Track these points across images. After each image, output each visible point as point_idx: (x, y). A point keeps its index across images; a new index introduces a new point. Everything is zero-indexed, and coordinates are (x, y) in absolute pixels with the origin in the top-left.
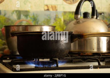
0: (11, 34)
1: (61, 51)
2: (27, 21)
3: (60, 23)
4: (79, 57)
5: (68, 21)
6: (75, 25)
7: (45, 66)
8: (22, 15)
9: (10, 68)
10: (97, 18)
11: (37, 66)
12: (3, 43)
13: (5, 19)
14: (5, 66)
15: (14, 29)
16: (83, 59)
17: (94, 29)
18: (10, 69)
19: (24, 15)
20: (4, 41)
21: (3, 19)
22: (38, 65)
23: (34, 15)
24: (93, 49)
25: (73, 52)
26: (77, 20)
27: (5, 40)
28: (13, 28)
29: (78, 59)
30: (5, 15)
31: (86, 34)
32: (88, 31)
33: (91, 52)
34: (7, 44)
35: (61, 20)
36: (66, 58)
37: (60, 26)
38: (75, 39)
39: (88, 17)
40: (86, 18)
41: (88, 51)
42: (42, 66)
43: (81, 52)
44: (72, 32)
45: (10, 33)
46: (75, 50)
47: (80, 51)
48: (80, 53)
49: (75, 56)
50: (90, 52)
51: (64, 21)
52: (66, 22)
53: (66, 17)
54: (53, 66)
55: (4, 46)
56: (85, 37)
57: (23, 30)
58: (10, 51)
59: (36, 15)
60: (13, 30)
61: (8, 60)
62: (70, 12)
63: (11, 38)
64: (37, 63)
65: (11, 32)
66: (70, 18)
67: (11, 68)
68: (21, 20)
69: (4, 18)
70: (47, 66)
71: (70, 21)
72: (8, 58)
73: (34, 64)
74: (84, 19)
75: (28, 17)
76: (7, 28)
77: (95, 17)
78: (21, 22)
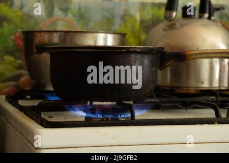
2: (66, 21)
3: (133, 26)
5: (150, 23)
6: (165, 33)
7: (107, 116)
8: (56, 9)
10: (209, 18)
11: (91, 116)
12: (16, 65)
13: (22, 16)
14: (25, 113)
15: (43, 39)
16: (183, 103)
17: (204, 41)
18: (37, 122)
19: (60, 9)
20: (19, 61)
21: (17, 16)
23: (80, 9)
24: (202, 83)
25: (161, 88)
26: (171, 21)
27: (21, 59)
28: (41, 36)
30: (22, 7)
31: (190, 53)
32: (193, 45)
33: (198, 89)
34: (26, 68)
35: (135, 21)
36: (149, 100)
37: (133, 32)
38: (169, 63)
40: (188, 17)
41: (192, 86)
42: (100, 116)
43: (177, 87)
44: (163, 48)
45: (35, 47)
46: (164, 84)
47: (174, 84)
48: (175, 89)
49: (167, 97)
50: (196, 87)
51: (142, 22)
52: (145, 25)
53: (145, 13)
54: (123, 116)
55: (19, 72)
56: (190, 58)
57: (60, 40)
58: (33, 81)
59: (86, 8)
60: (39, 41)
61: (29, 99)
62: (154, 4)
63: (36, 56)
64: (90, 109)
65: (35, 45)
66: (153, 16)
67: (38, 119)
68: (54, 18)
69: (20, 14)
70: (110, 116)
72: (28, 97)
73: (84, 111)
75: (69, 12)
76: (29, 35)
77: (206, 15)
78: (55, 23)
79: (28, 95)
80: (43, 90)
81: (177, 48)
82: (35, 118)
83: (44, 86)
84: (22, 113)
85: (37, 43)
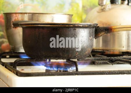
0: (13, 24)
1: (82, 50)
3: (77, 10)
4: (105, 57)
5: (89, 7)
6: (99, 14)
7: (60, 69)
9: (13, 71)
10: (128, 4)
11: (49, 69)
14: (6, 67)
15: (18, 18)
16: (110, 60)
22: (51, 68)
24: (123, 47)
25: (96, 50)
26: (102, 6)
28: (16, 16)
29: (104, 60)
31: (115, 27)
32: (117, 22)
34: (6, 37)
35: (78, 6)
36: (88, 58)
37: (77, 14)
38: (101, 34)
39: (117, 3)
40: (114, 4)
41: (116, 49)
43: (106, 50)
44: (97, 24)
46: (98, 48)
47: (104, 48)
48: (105, 51)
49: (99, 57)
50: (119, 50)
51: (83, 7)
52: (86, 9)
54: (70, 69)
56: (115, 31)
57: (29, 19)
58: (11, 46)
60: (15, 19)
63: (13, 29)
65: (13, 22)
70: (62, 69)
71: (92, 8)
74: (112, 5)
76: (8, 16)
79: (8, 55)
80: (18, 52)
81: (106, 24)
82: (13, 70)
83: (18, 49)
84: (4, 67)
85: (13, 21)
